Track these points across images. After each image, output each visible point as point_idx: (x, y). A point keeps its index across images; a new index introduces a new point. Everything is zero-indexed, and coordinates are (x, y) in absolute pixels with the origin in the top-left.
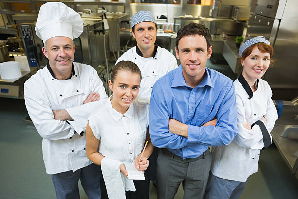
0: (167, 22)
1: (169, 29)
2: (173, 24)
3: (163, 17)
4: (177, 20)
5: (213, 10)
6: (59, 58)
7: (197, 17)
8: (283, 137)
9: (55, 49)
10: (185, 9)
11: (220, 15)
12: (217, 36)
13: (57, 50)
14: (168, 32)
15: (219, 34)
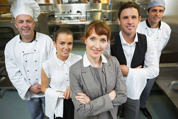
0: (81, 14)
1: (83, 19)
2: (85, 16)
3: (78, 12)
4: (87, 13)
5: (109, 6)
6: (23, 28)
7: (100, 10)
8: (170, 90)
9: (21, 22)
10: (92, 6)
11: (114, 8)
12: (114, 21)
13: (23, 23)
14: (82, 21)
15: (115, 20)
